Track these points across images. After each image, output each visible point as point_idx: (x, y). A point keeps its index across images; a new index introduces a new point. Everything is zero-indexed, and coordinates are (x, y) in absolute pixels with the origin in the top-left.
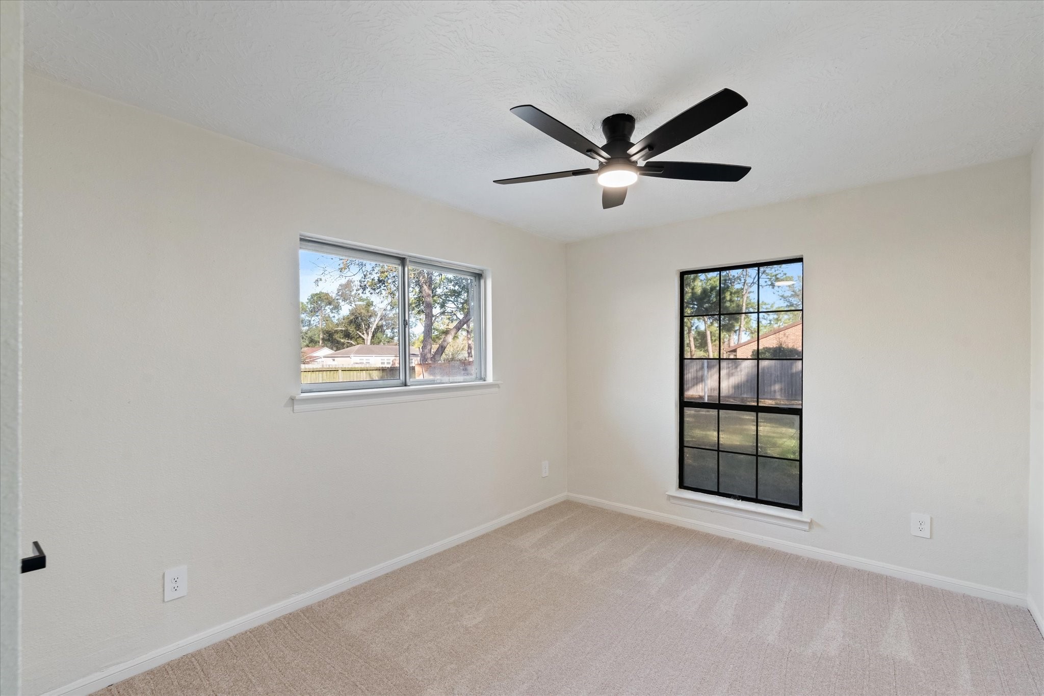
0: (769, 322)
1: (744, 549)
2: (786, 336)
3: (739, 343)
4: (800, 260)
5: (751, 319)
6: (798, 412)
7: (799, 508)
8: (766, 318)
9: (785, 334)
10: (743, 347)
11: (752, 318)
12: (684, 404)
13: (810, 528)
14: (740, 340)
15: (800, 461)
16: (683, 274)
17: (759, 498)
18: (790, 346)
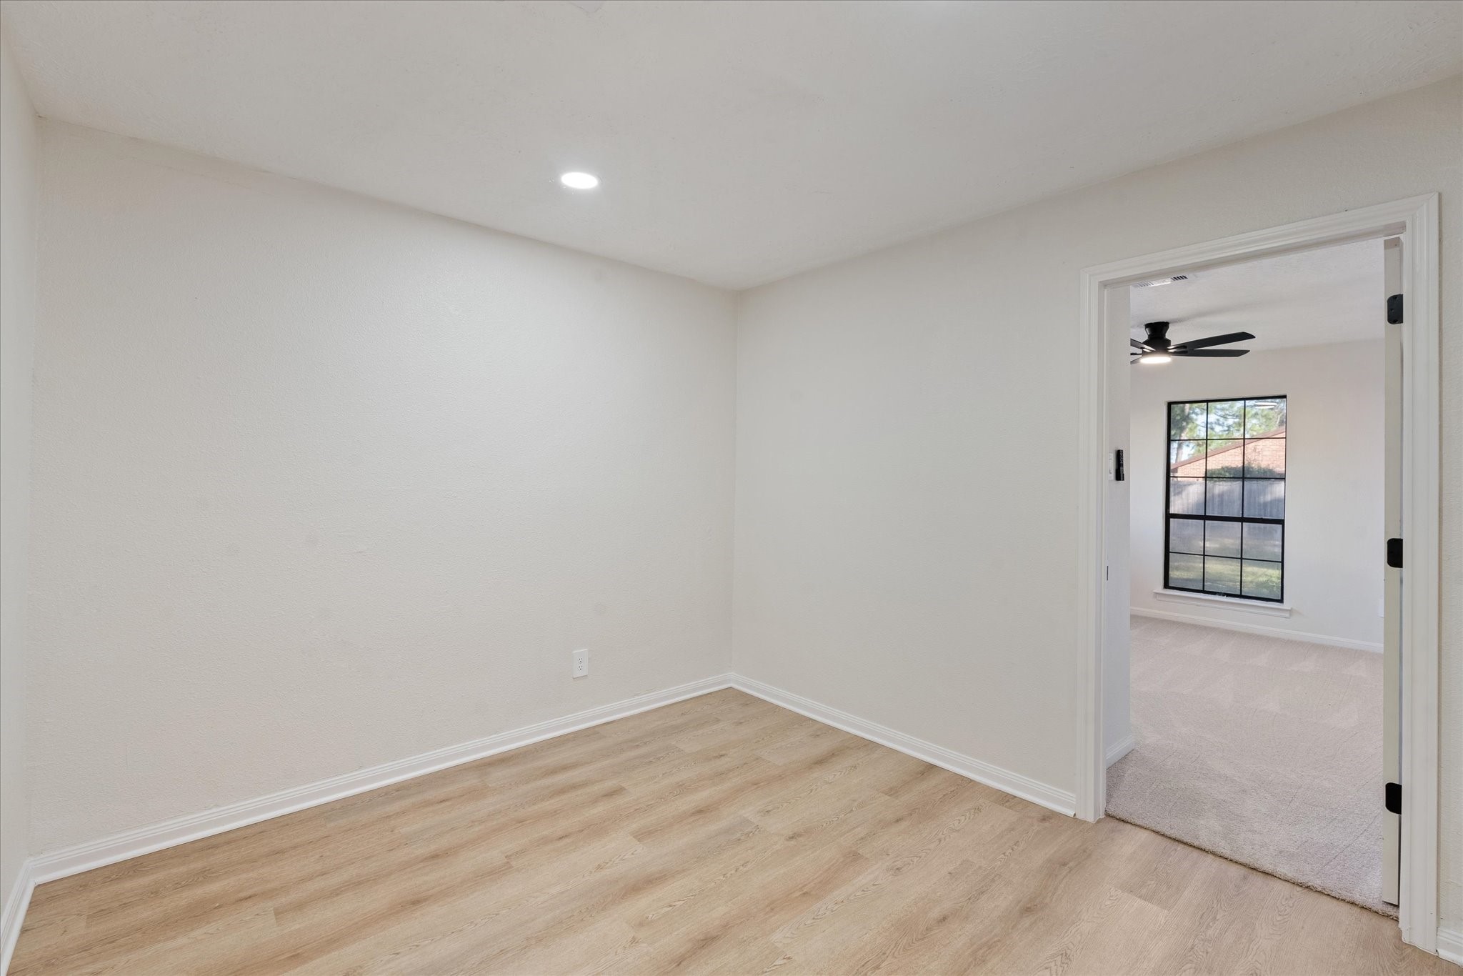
0: (1226, 429)
1: (1229, 633)
2: (1257, 451)
3: (1178, 461)
4: (1285, 397)
5: (1197, 425)
6: (1281, 522)
7: (1281, 601)
8: (1221, 423)
9: (1255, 449)
10: (1188, 465)
11: (1198, 422)
12: (1169, 516)
13: (1291, 615)
14: (1180, 455)
15: (1282, 562)
16: (1170, 405)
17: (1243, 594)
18: (1264, 465)
